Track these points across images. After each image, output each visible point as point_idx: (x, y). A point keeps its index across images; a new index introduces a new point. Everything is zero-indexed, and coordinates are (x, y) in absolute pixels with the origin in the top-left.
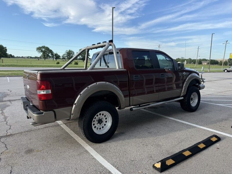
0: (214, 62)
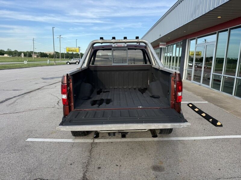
0: (43, 55)
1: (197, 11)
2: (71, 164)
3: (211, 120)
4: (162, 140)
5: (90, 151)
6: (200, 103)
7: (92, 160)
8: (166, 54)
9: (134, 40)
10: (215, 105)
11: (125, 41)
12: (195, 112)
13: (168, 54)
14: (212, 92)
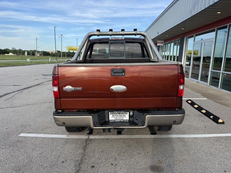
0: (46, 54)
1: (196, 7)
2: (63, 162)
3: (212, 117)
4: (160, 137)
5: (85, 148)
6: (199, 100)
7: (86, 157)
8: (164, 53)
9: (132, 32)
10: (215, 101)
11: (122, 33)
12: (194, 109)
13: (166, 53)
14: (210, 89)
